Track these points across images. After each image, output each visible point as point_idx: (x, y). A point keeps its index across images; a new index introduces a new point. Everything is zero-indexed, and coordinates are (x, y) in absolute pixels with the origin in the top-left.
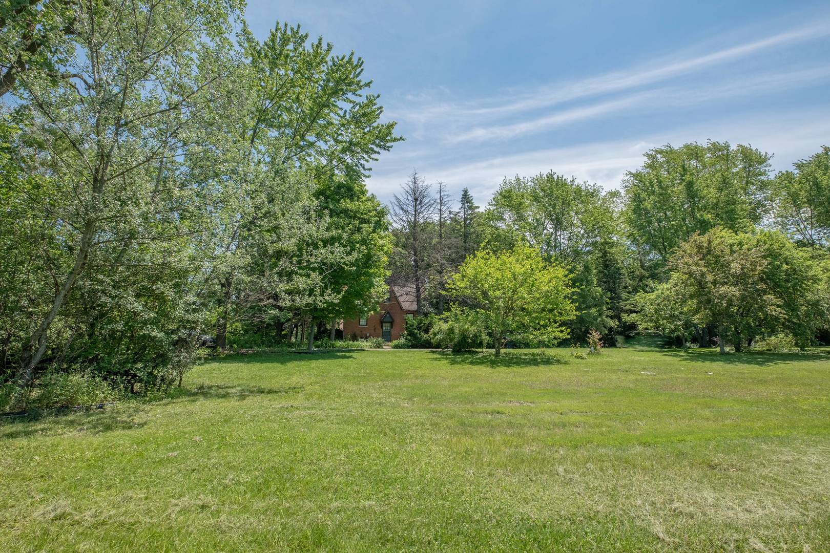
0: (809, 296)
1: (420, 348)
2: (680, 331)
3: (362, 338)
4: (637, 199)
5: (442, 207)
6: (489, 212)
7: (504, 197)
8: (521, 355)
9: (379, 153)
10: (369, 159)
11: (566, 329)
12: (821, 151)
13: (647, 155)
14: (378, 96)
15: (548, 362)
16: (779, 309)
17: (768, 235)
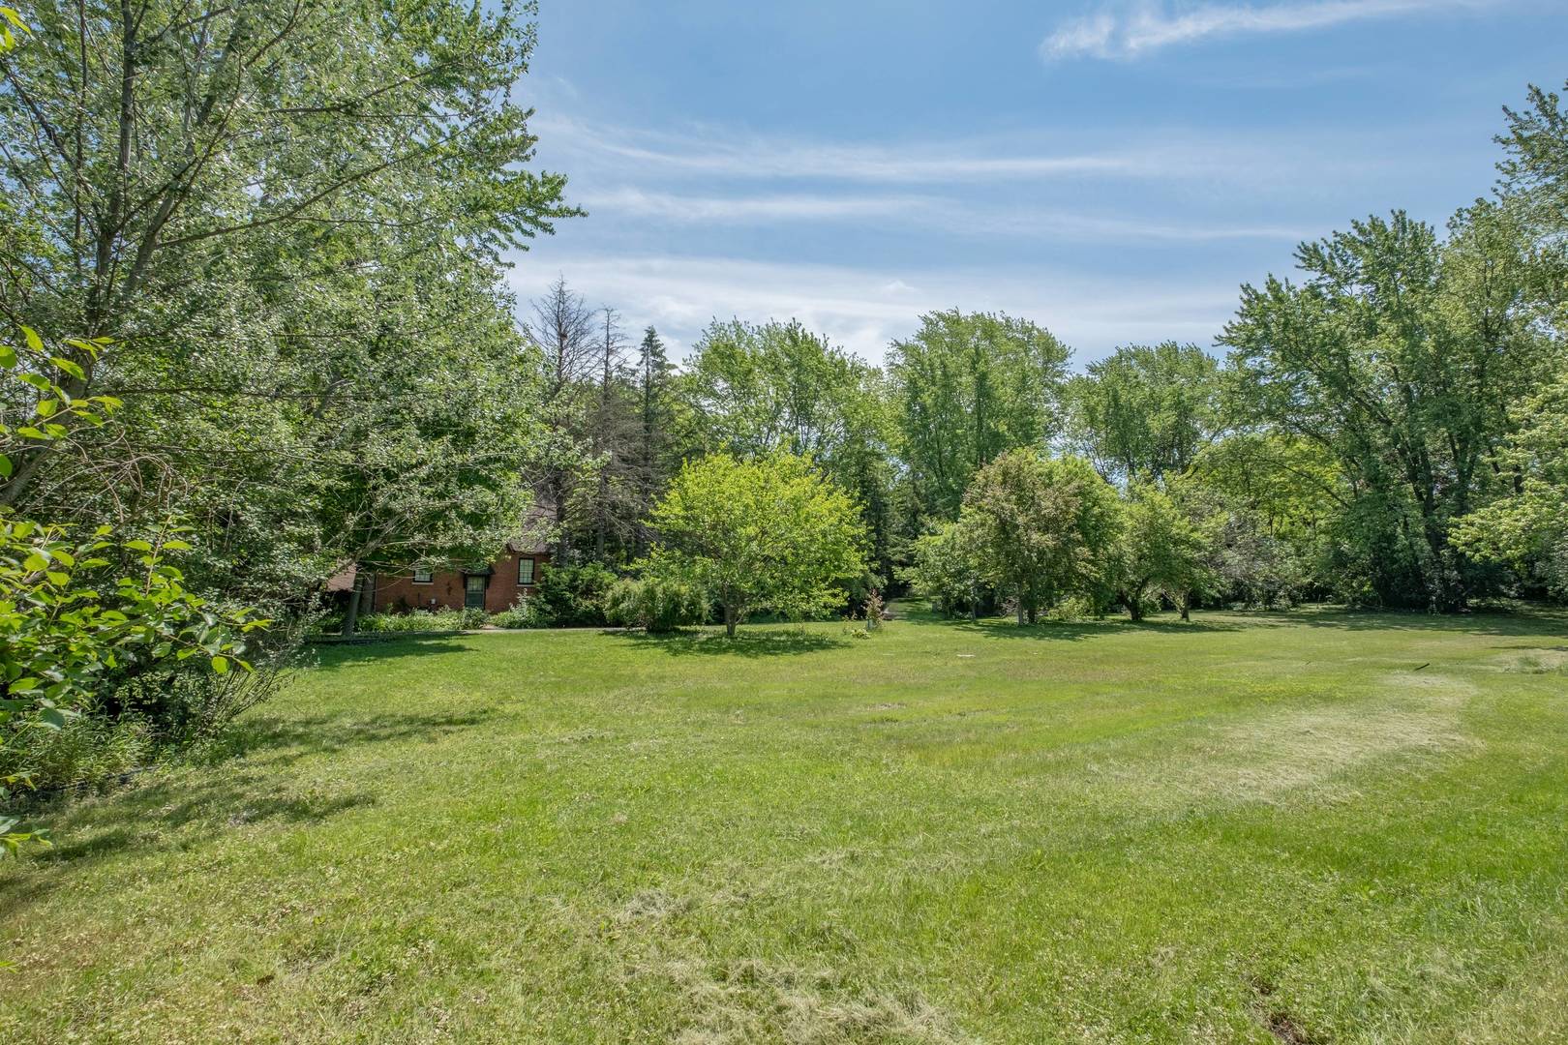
0: (1111, 549)
1: (574, 627)
2: (969, 594)
3: (421, 608)
4: (914, 391)
5: (611, 357)
6: (689, 379)
7: (721, 355)
8: (775, 634)
9: (532, 235)
10: (507, 243)
11: (843, 591)
12: (1114, 353)
13: (925, 319)
14: (530, 112)
15: (820, 644)
16: (1089, 566)
17: (1079, 465)
